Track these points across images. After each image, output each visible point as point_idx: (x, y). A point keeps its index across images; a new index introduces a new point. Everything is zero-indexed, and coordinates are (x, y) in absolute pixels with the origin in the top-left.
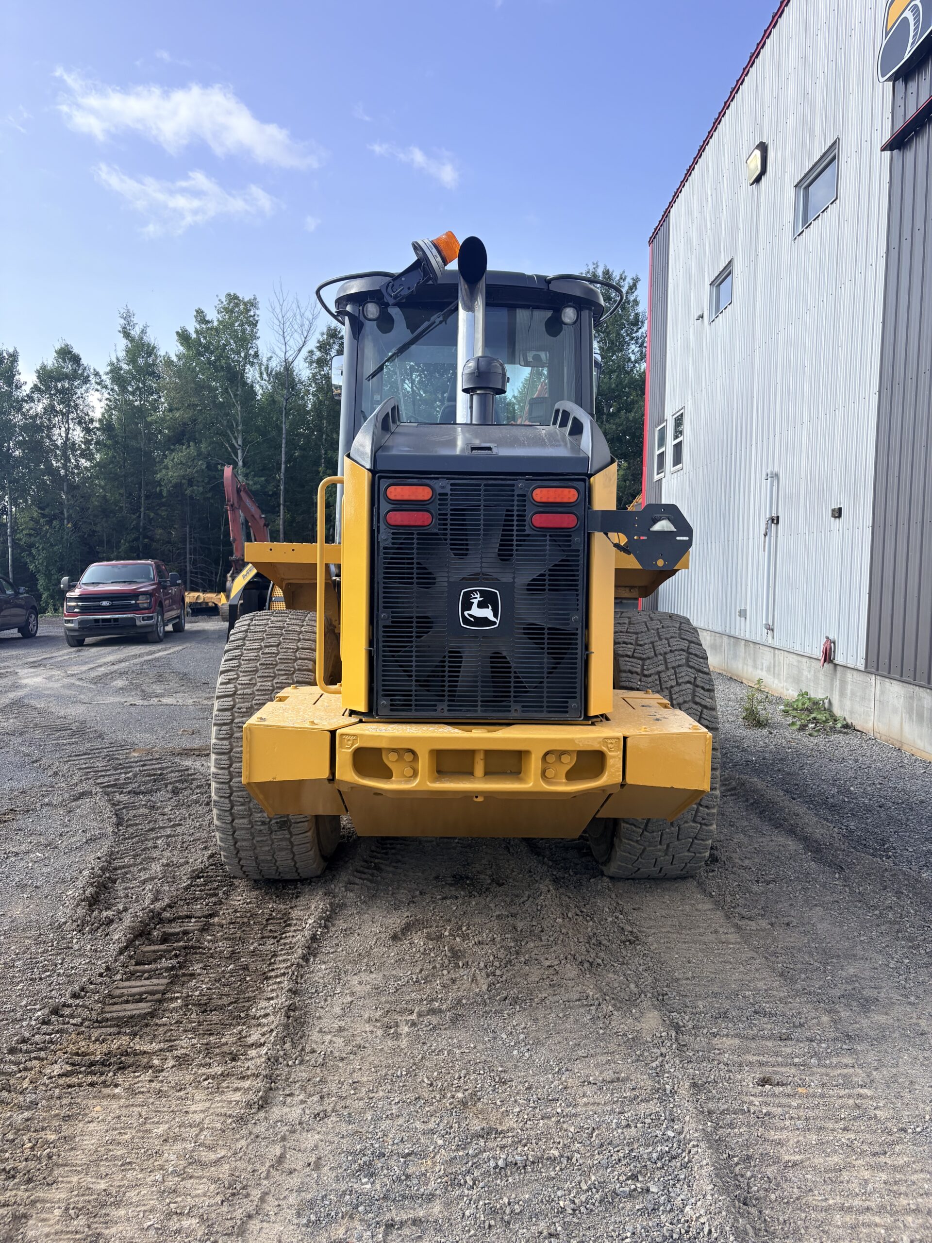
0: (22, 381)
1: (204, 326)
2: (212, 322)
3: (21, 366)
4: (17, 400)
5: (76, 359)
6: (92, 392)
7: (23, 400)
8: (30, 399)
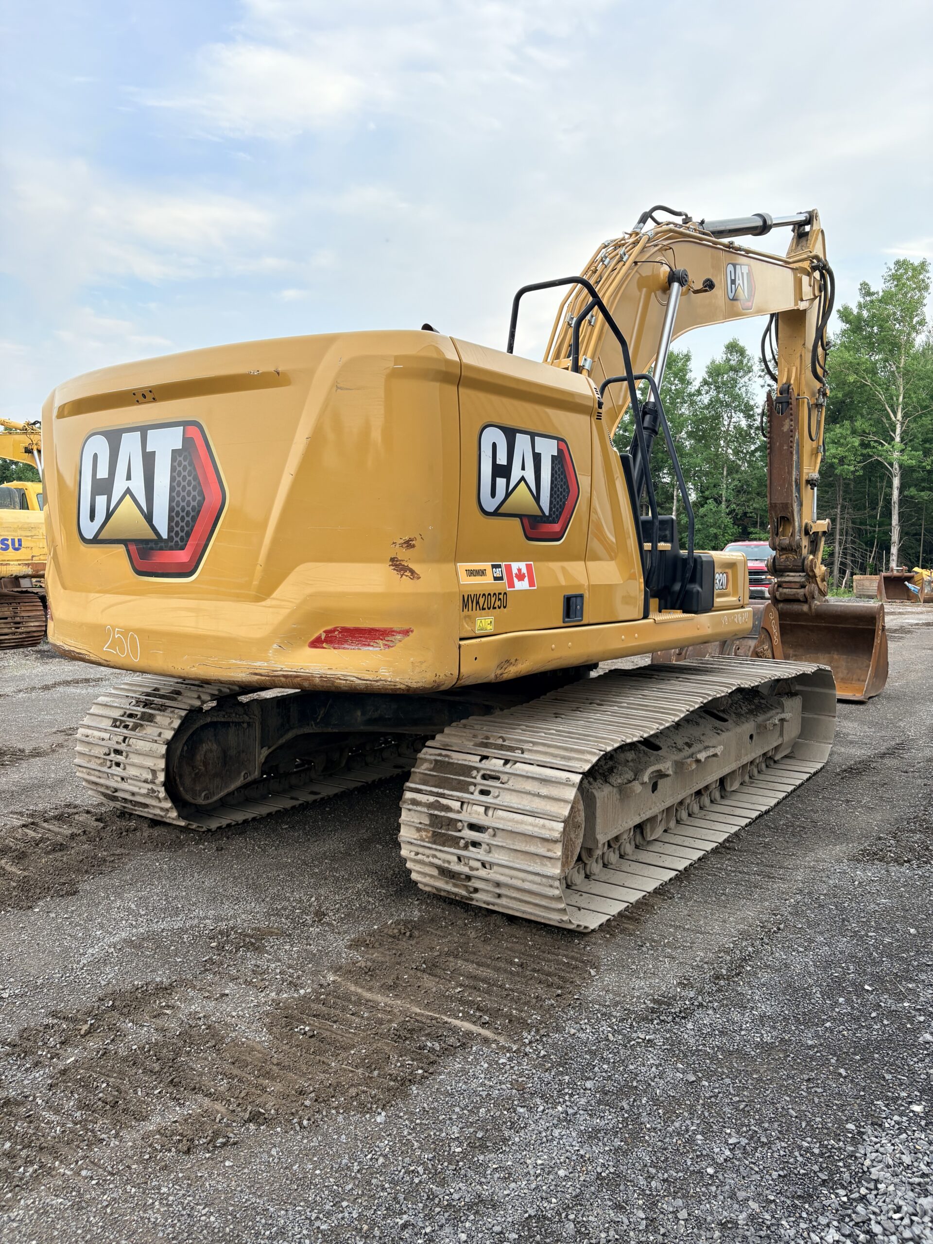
0: (693, 377)
1: (868, 299)
2: (877, 293)
3: (692, 365)
4: (691, 395)
5: (742, 352)
6: (756, 379)
7: (694, 395)
8: (699, 392)
